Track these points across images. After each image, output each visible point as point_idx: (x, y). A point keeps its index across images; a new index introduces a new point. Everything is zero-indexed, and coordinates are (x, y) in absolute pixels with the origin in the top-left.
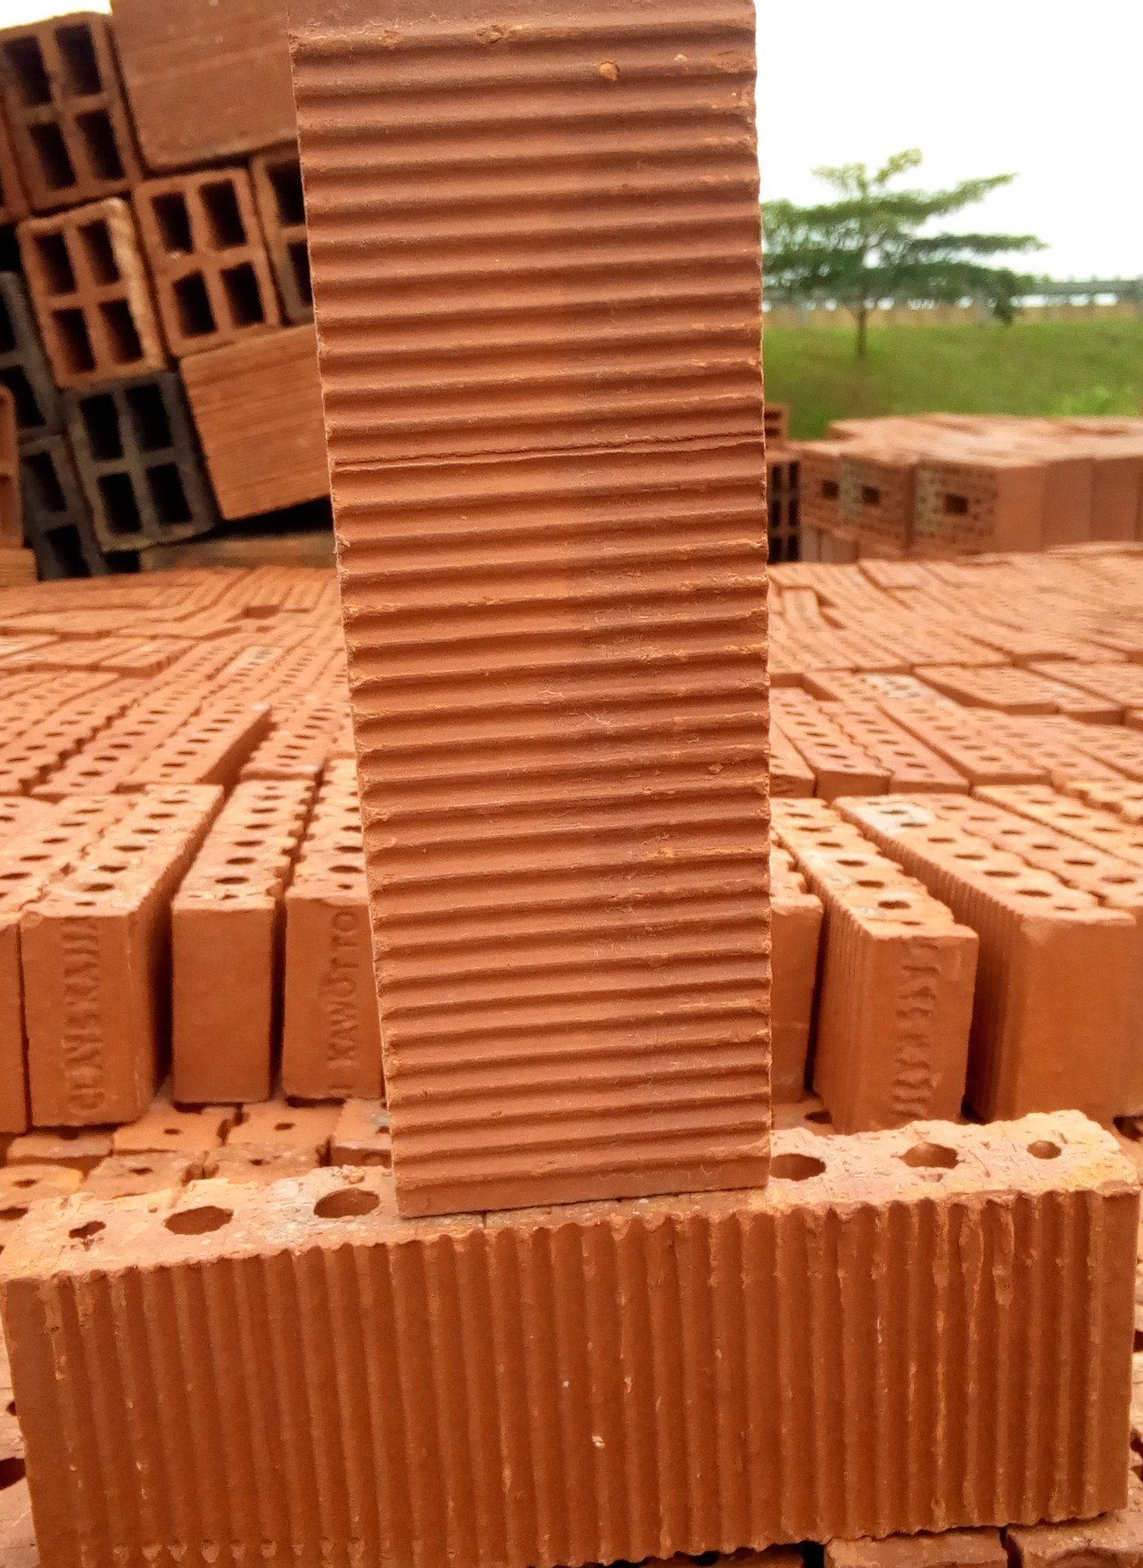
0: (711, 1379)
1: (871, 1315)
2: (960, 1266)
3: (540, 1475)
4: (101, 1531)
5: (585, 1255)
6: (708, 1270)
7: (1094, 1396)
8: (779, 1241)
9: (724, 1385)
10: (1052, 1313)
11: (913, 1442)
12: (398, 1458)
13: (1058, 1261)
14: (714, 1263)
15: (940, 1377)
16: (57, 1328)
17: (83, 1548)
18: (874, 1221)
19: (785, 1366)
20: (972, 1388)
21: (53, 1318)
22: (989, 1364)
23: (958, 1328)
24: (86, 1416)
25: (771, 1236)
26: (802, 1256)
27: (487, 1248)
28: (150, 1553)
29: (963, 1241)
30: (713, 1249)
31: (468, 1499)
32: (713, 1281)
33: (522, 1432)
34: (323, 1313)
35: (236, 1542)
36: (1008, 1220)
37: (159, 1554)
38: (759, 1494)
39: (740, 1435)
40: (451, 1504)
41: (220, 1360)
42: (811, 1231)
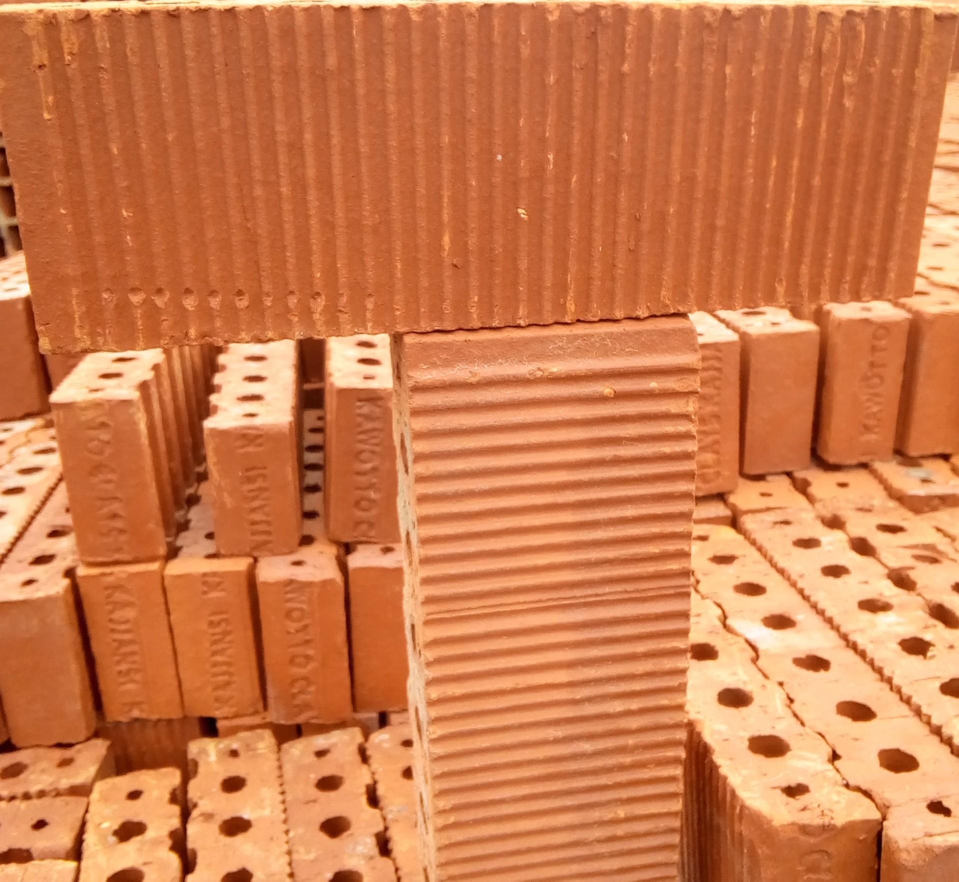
0: (617, 162)
1: (748, 111)
2: (820, 70)
3: (472, 241)
4: (89, 278)
5: (523, 33)
6: (623, 57)
7: (905, 195)
8: (683, 32)
9: (627, 168)
10: (883, 120)
11: (767, 228)
12: (355, 225)
13: (894, 71)
14: (628, 51)
15: (795, 170)
16: (45, 65)
17: (75, 291)
18: (760, 19)
19: (677, 152)
20: (816, 181)
21: (40, 55)
22: (831, 162)
23: (812, 127)
24: (73, 164)
25: (677, 26)
26: (698, 50)
27: (440, 19)
28: (136, 299)
29: (825, 46)
30: (629, 37)
31: (412, 264)
32: (626, 68)
33: (460, 207)
34: (291, 72)
35: (213, 293)
36: (862, 28)
37: (144, 301)
38: (645, 269)
39: (636, 216)
40: (399, 265)
41: (198, 115)
42: (709, 25)
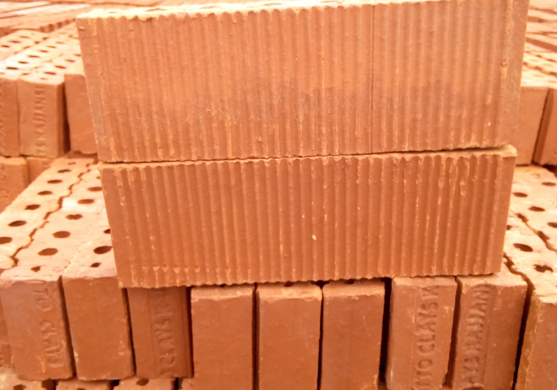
0: (356, 217)
1: (415, 198)
2: (449, 180)
3: (293, 248)
4: (138, 260)
5: (312, 170)
6: (356, 177)
7: (493, 231)
8: (383, 168)
9: (360, 220)
10: (480, 200)
11: (426, 243)
12: (243, 241)
13: (485, 181)
14: (359, 175)
15: (438, 221)
16: (121, 187)
17: (132, 266)
18: (418, 162)
19: (382, 214)
20: (449, 225)
21: (120, 183)
22: (456, 217)
23: (446, 204)
24: (132, 220)
25: (381, 165)
26: (391, 174)
27: (277, 165)
28: (156, 269)
29: (450, 171)
30: (359, 170)
31: (267, 256)
32: (358, 182)
33: (287, 233)
34: (217, 185)
35: (186, 267)
36: (468, 164)
37: (159, 270)
38: (370, 259)
39: (365, 238)
40: (261, 257)
41: (180, 202)
42: (395, 165)
